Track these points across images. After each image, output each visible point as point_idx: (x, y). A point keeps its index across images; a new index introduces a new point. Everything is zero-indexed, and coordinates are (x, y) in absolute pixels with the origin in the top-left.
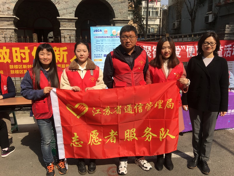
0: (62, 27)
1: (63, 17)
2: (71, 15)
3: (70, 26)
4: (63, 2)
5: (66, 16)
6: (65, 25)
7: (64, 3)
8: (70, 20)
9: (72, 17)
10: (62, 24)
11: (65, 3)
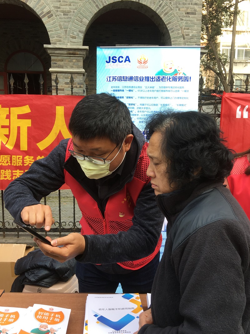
0: (54, 67)
1: (57, 46)
2: (74, 40)
3: (71, 64)
4: (59, 13)
5: (64, 44)
6: (61, 63)
7: (61, 15)
8: (72, 52)
9: (77, 45)
10: (54, 60)
11: (64, 15)
